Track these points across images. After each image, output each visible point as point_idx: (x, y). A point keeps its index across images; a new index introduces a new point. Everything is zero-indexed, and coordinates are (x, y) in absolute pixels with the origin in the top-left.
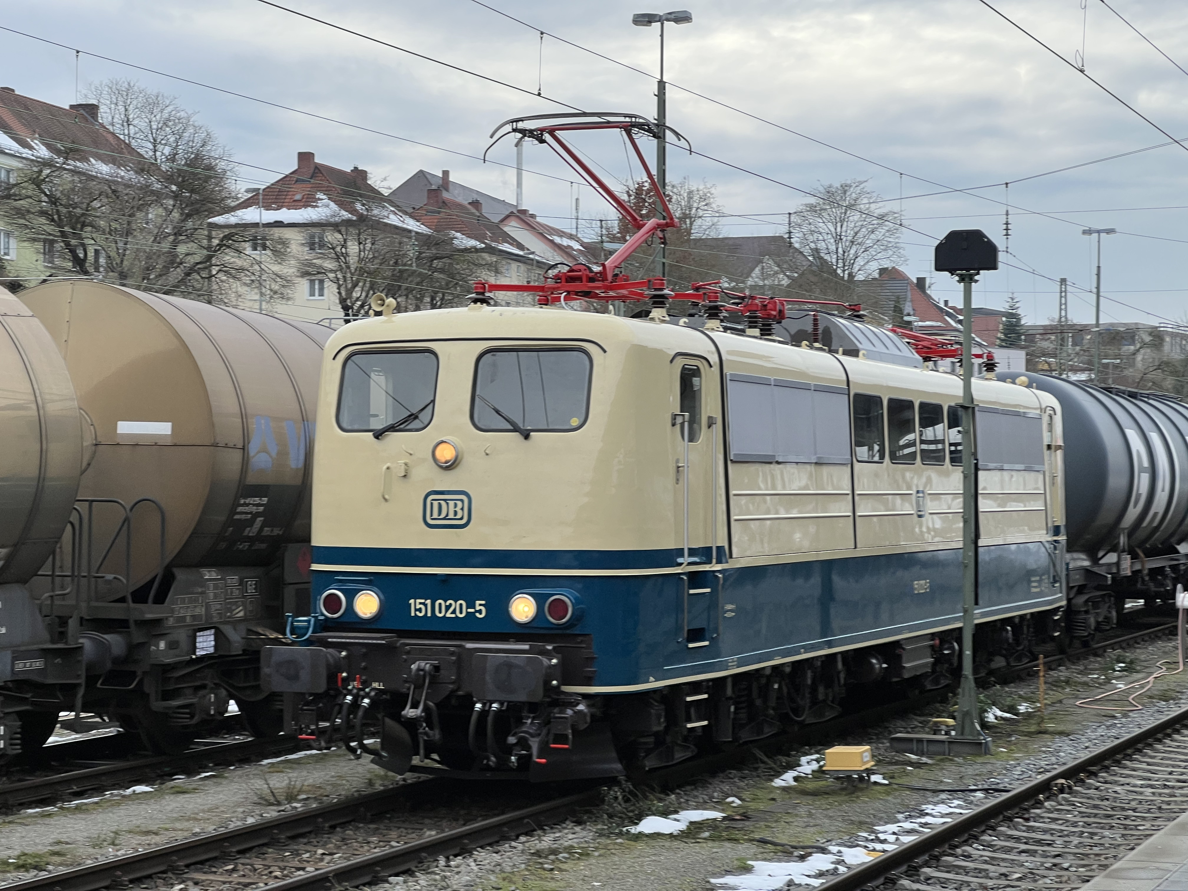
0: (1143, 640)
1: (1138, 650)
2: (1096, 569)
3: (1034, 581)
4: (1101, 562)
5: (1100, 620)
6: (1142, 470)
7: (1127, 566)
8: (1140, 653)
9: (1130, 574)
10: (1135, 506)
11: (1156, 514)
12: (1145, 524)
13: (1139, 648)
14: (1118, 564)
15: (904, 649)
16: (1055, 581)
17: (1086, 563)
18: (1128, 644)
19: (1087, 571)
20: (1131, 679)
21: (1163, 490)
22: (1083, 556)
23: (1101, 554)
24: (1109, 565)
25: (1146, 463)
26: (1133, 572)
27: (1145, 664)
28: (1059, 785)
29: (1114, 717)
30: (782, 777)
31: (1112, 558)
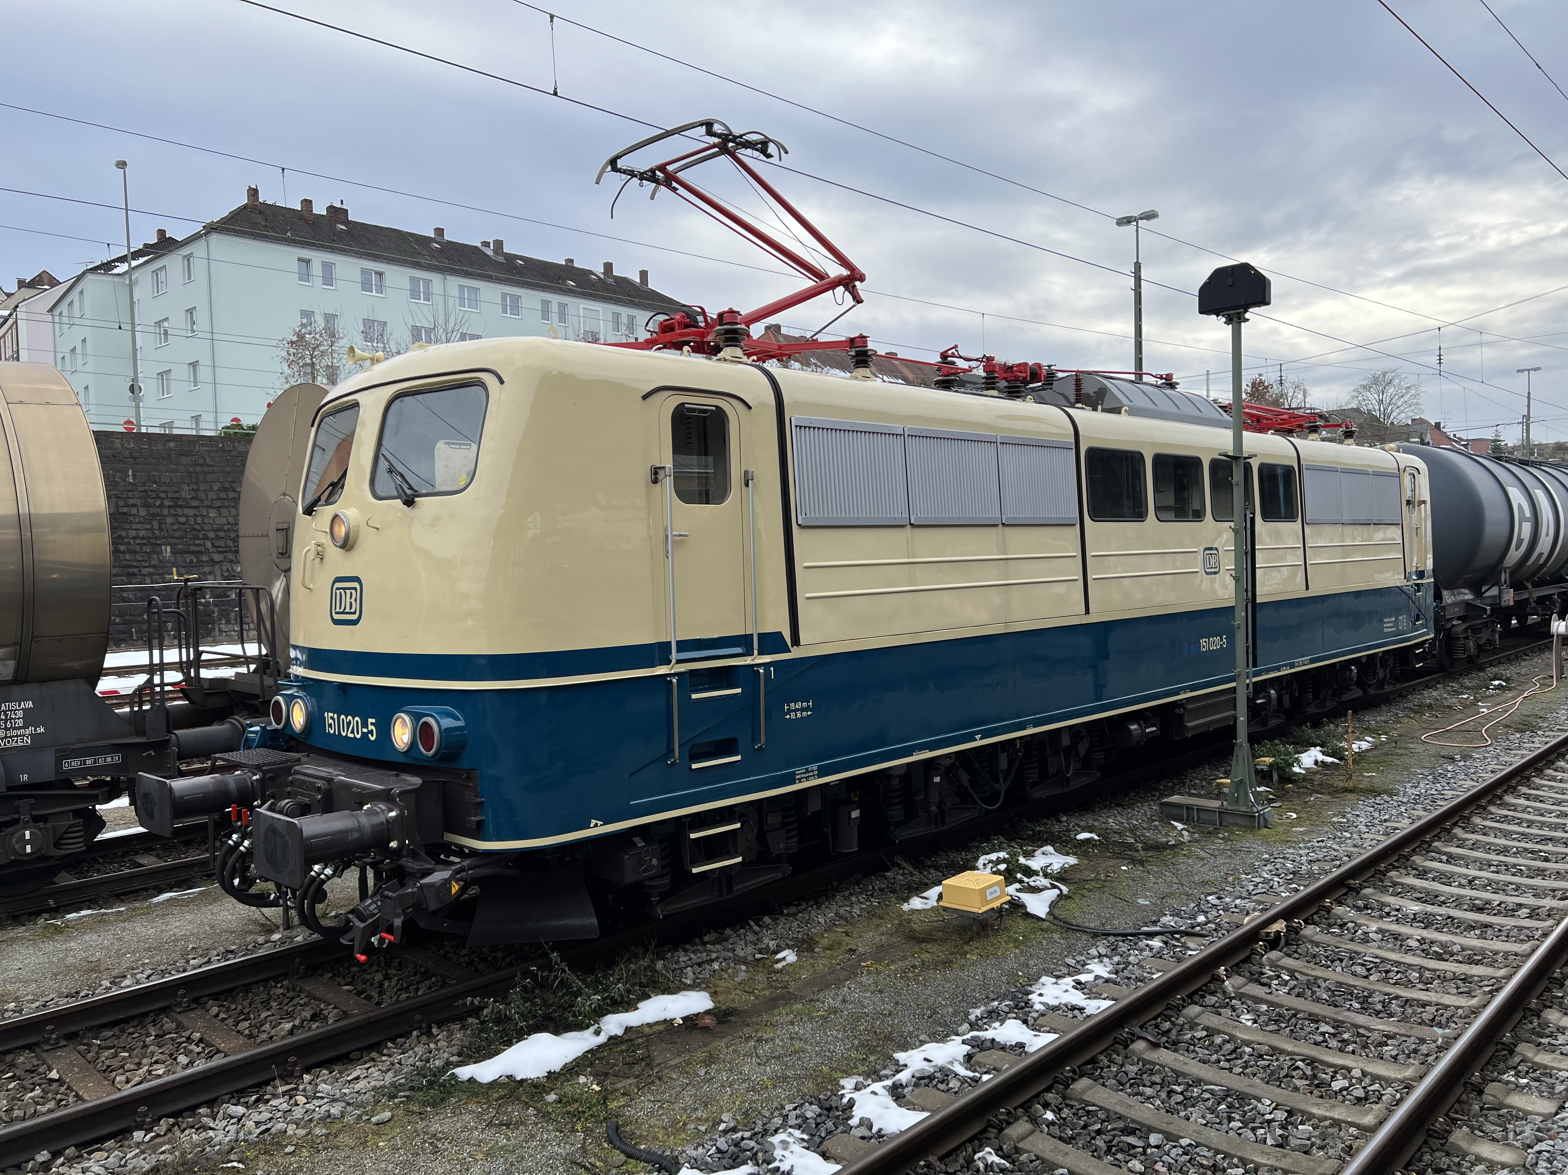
0: (1532, 652)
1: (1523, 663)
2: (1478, 603)
3: (1389, 622)
4: (1485, 595)
5: (1482, 643)
6: (1523, 519)
7: (1509, 597)
8: (1525, 667)
9: (1512, 603)
10: (1517, 549)
11: (1541, 554)
12: (1530, 563)
13: (1526, 660)
14: (1500, 595)
15: (1185, 709)
16: (1418, 620)
17: (1469, 597)
18: (1517, 656)
19: (1468, 604)
20: (1499, 699)
21: (1547, 535)
22: (1466, 591)
23: (1484, 589)
24: (1494, 597)
25: (1528, 514)
26: (1515, 602)
27: (1522, 679)
28: (1272, 935)
29: (1453, 759)
30: (924, 895)
31: (1494, 591)
